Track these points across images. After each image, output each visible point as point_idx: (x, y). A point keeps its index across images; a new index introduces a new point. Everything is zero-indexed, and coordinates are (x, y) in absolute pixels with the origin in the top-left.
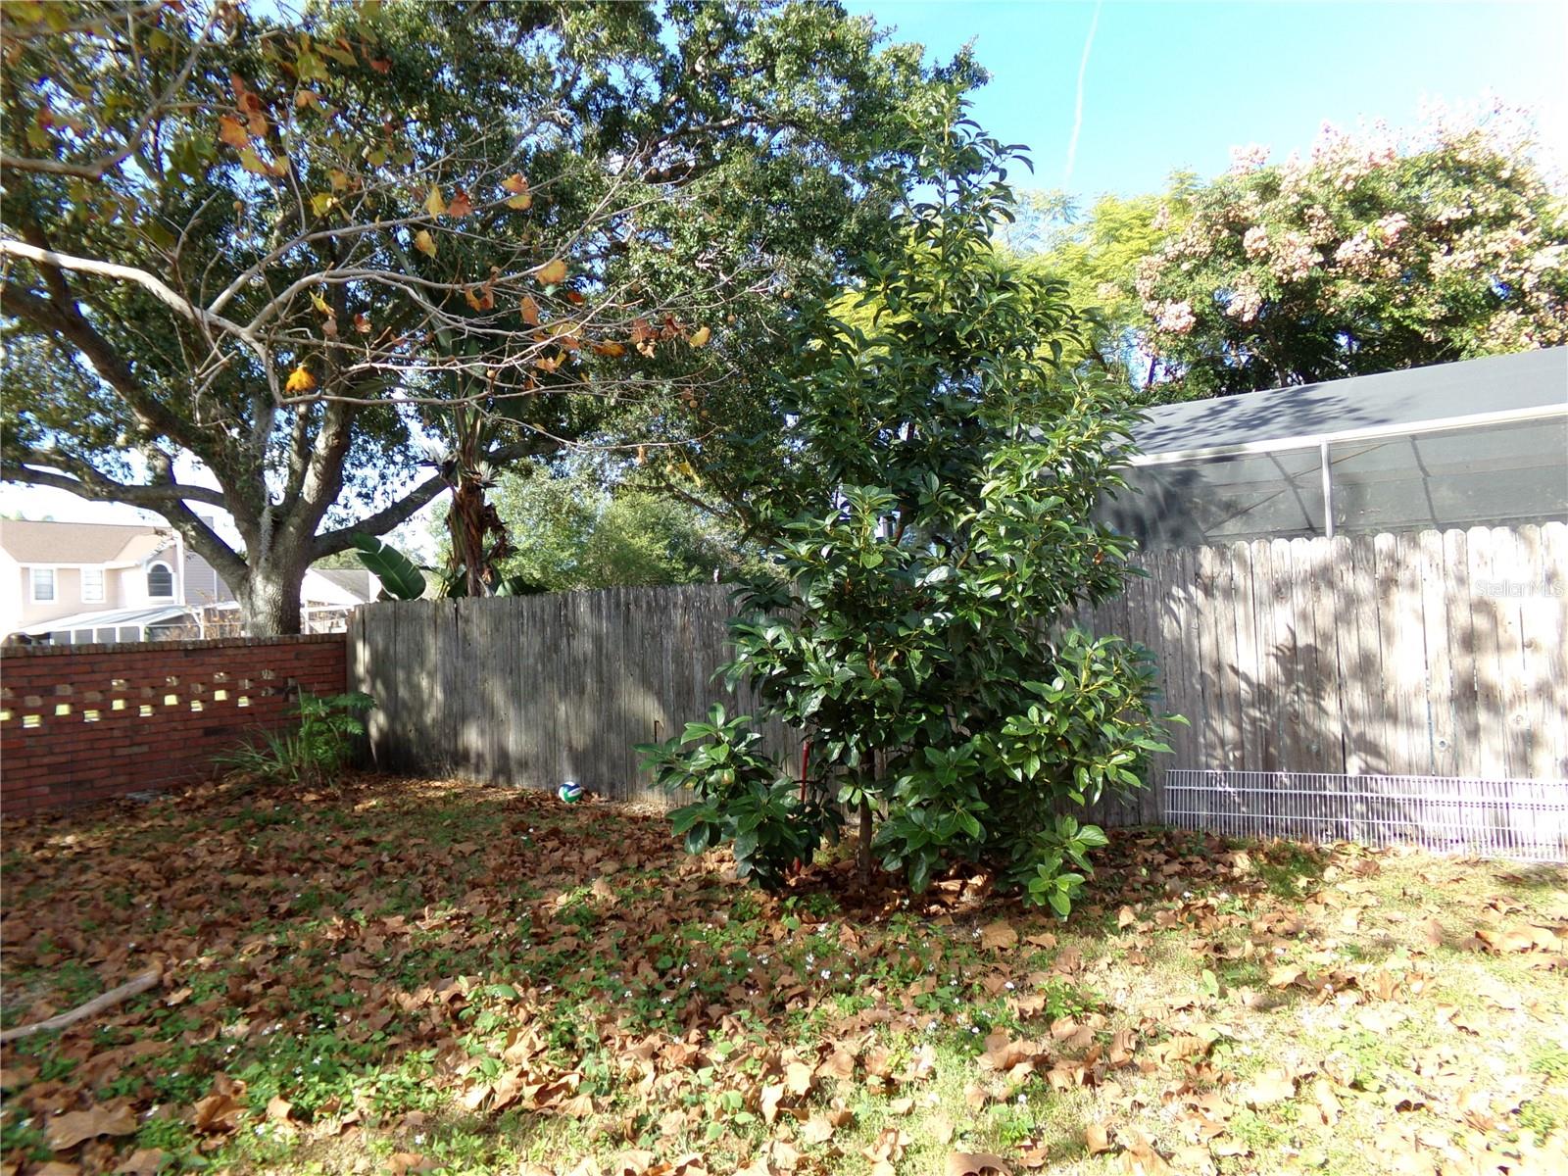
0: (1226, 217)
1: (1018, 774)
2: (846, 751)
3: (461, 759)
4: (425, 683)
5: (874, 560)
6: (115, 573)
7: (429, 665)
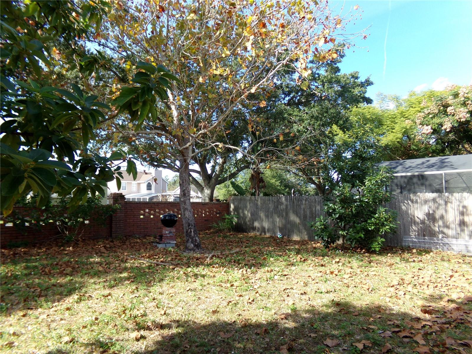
0: (442, 104)
1: (370, 229)
2: (341, 224)
3: (254, 229)
4: (246, 212)
5: (348, 195)
6: (139, 184)
7: (248, 210)
